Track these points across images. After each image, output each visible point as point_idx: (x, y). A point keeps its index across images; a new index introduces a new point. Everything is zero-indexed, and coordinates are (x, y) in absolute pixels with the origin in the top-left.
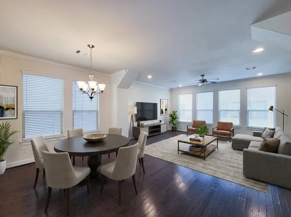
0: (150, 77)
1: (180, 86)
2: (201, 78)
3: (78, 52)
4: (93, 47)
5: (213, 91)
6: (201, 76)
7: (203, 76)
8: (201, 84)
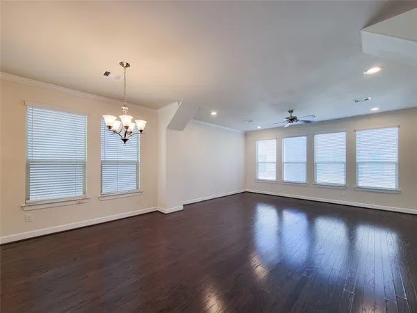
0: (214, 113)
1: (259, 127)
2: (289, 115)
3: (107, 74)
4: (128, 65)
5: (307, 136)
6: (289, 112)
7: (291, 112)
8: (288, 125)
